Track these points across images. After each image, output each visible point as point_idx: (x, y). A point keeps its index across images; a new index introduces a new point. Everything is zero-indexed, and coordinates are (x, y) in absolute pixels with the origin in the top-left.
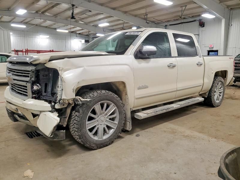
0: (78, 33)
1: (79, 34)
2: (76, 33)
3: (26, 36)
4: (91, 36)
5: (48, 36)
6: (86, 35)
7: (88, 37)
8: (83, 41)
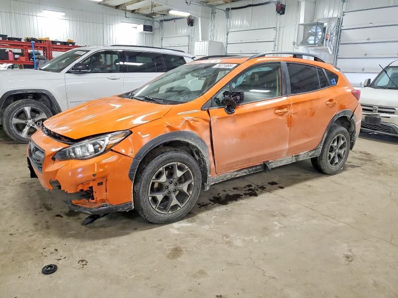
0: (129, 11)
1: (133, 11)
2: (126, 10)
3: (13, 11)
4: (158, 18)
5: (64, 14)
6: (147, 16)
7: (151, 19)
8: (141, 28)
